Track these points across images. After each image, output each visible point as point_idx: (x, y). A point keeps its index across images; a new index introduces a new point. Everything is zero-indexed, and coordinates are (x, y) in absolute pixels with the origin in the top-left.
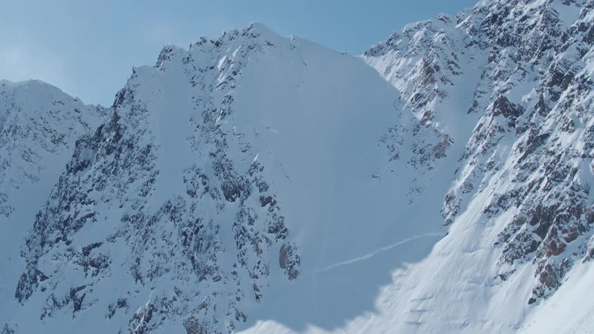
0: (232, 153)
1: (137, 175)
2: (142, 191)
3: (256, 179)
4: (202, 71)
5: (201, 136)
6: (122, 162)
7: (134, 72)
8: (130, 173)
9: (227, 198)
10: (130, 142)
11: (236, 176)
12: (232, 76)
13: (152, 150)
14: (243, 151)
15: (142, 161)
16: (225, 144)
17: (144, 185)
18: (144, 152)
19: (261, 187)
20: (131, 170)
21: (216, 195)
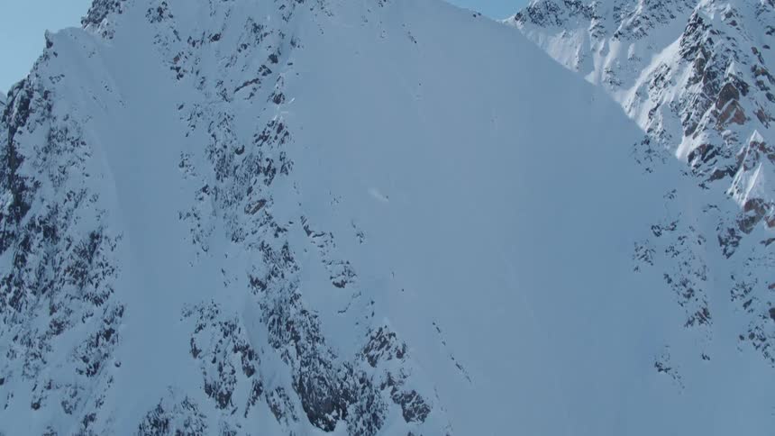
0: (316, 294)
1: (69, 312)
2: (85, 360)
3: (390, 382)
4: (194, 44)
5: (214, 213)
6: (33, 277)
7: (49, 44)
8: (53, 310)
9: (313, 419)
10: (50, 224)
11: (335, 363)
12: (269, 65)
13: (103, 247)
14: (337, 285)
15: (79, 275)
16: (288, 259)
17: (91, 344)
18: (83, 253)
19: (408, 406)
20: (56, 302)
21: (282, 408)
